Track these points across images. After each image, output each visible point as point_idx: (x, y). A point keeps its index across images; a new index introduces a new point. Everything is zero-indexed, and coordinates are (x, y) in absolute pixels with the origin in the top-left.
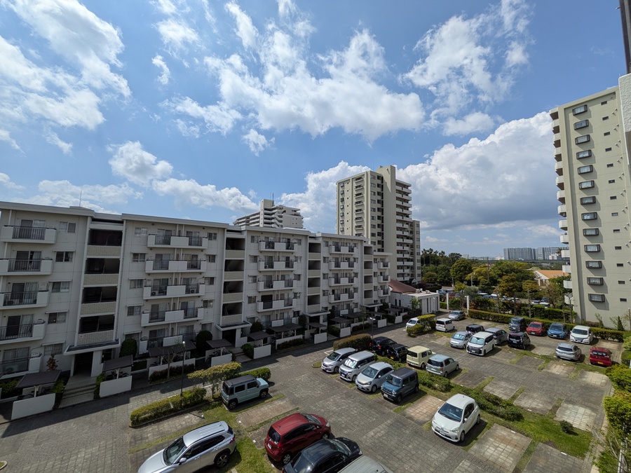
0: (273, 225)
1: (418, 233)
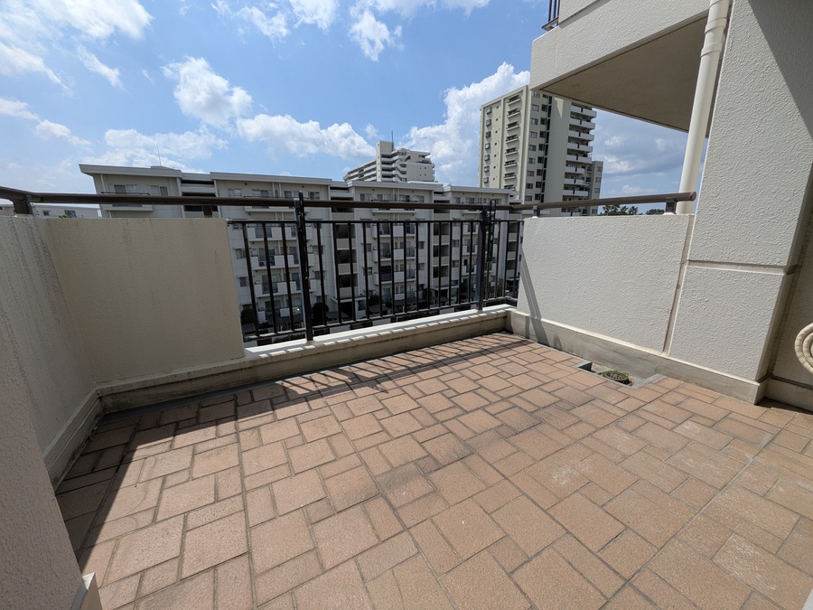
0: (394, 179)
1: (599, 180)
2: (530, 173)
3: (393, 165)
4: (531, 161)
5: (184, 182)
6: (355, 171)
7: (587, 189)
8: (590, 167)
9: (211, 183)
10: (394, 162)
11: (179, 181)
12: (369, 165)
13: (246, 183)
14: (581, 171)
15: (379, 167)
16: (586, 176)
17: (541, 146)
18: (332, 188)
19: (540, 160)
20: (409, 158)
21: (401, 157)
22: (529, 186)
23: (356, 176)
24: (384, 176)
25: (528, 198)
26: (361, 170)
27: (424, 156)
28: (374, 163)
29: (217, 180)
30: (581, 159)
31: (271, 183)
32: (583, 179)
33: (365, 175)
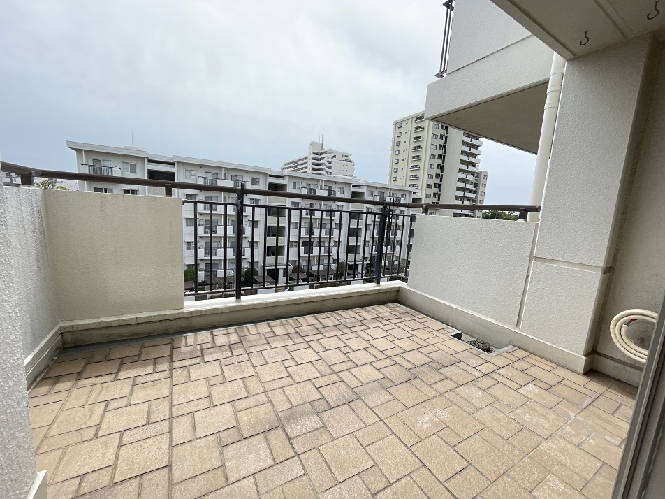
0: (321, 172)
1: (484, 185)
2: (431, 176)
3: (322, 161)
4: (431, 166)
5: (150, 161)
6: (291, 163)
7: (475, 192)
8: (477, 175)
9: (173, 164)
10: (322, 159)
11: (146, 161)
12: (302, 160)
13: (201, 166)
14: (470, 177)
15: (310, 161)
16: (474, 182)
17: (439, 156)
18: (270, 176)
19: (438, 166)
20: (335, 156)
21: (329, 155)
22: (429, 186)
23: (291, 167)
24: (313, 169)
25: (428, 195)
26: (295, 163)
27: (346, 156)
28: (306, 158)
29: (177, 162)
30: (471, 168)
31: (221, 168)
32: (472, 184)
33: (298, 167)
